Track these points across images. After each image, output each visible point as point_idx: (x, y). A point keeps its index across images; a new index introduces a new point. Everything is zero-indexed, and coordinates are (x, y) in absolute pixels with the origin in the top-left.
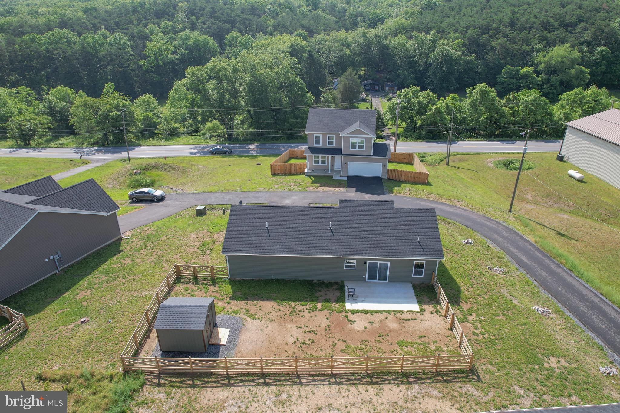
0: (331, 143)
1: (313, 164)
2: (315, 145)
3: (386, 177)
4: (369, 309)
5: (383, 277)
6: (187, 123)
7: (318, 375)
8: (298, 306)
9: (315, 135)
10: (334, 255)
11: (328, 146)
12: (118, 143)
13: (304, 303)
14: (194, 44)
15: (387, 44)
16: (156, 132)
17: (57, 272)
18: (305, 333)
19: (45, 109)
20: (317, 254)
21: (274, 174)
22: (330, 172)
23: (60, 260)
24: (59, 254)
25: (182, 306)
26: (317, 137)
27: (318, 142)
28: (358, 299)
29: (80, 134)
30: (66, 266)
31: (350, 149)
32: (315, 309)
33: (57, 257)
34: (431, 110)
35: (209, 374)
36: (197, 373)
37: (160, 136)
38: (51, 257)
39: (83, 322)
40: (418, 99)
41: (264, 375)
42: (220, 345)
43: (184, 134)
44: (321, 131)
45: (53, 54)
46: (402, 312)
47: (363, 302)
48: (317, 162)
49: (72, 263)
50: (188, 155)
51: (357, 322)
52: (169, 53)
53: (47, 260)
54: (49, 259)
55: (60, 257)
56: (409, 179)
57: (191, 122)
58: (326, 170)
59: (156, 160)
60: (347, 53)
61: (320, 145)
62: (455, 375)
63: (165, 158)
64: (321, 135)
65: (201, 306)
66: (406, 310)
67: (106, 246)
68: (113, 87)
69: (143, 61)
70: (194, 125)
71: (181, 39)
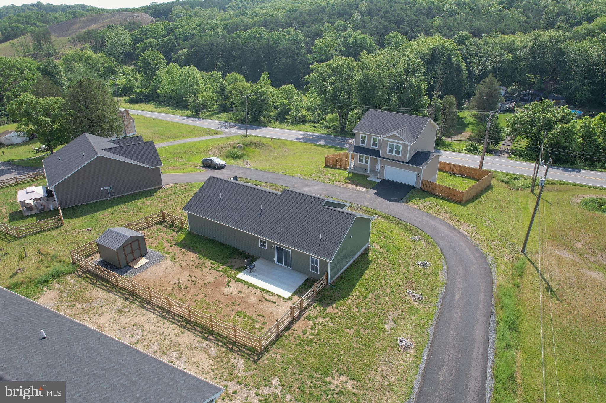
0: (374, 144)
1: (358, 162)
2: (361, 145)
3: (419, 187)
4: (251, 282)
5: (287, 264)
6: (316, 113)
7: (160, 308)
8: (208, 262)
9: (361, 135)
10: (249, 232)
11: (372, 147)
12: (255, 122)
13: (215, 262)
14: (352, 42)
15: (562, 49)
16: (287, 117)
17: (108, 198)
18: (189, 281)
19: (218, 89)
20: (238, 227)
21: (327, 166)
22: (368, 172)
23: (111, 191)
24: (111, 187)
25: (117, 233)
26: (363, 137)
27: (363, 142)
28: (253, 273)
29: (236, 111)
30: (116, 196)
31: (388, 153)
32: (216, 269)
33: (109, 189)
34: (557, 128)
35: (107, 281)
36: (104, 278)
37: (289, 121)
38: (105, 188)
39: (87, 230)
40: (544, 115)
41: (132, 294)
42: (133, 268)
43: (310, 121)
44: (367, 132)
45: (247, 47)
46: (271, 293)
47: (255, 276)
48: (361, 160)
49: (120, 195)
50: (293, 140)
51: (232, 288)
52: (332, 49)
53: (102, 189)
54: (104, 188)
55: (112, 189)
56: (443, 195)
57: (320, 112)
58: (366, 170)
59: (258, 139)
60: (508, 58)
61: (365, 145)
62: (244, 350)
63: (271, 139)
64: (366, 136)
65: (126, 236)
66: (277, 293)
67: (148, 190)
68: (268, 76)
69: (310, 55)
70: (321, 115)
71: (344, 37)
